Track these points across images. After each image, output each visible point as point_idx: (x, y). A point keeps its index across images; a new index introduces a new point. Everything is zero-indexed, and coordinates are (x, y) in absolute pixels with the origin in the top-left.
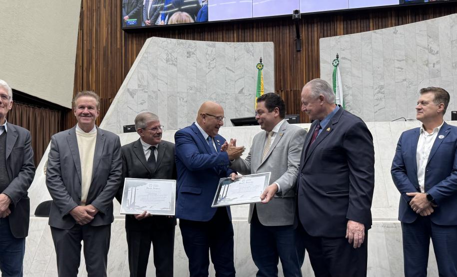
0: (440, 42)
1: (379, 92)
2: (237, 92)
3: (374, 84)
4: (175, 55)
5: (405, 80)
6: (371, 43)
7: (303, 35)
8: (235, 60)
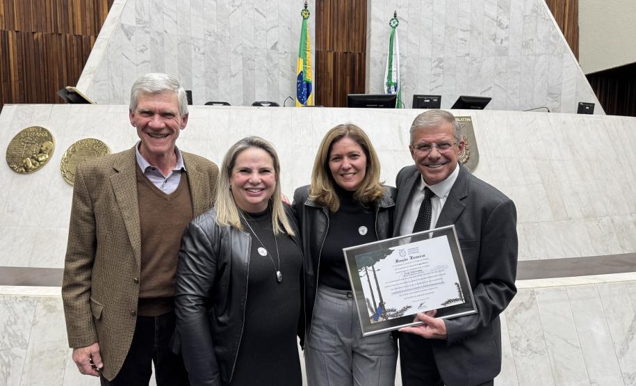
0: (511, 15)
1: (437, 66)
2: (269, 46)
3: (432, 55)
5: (468, 55)
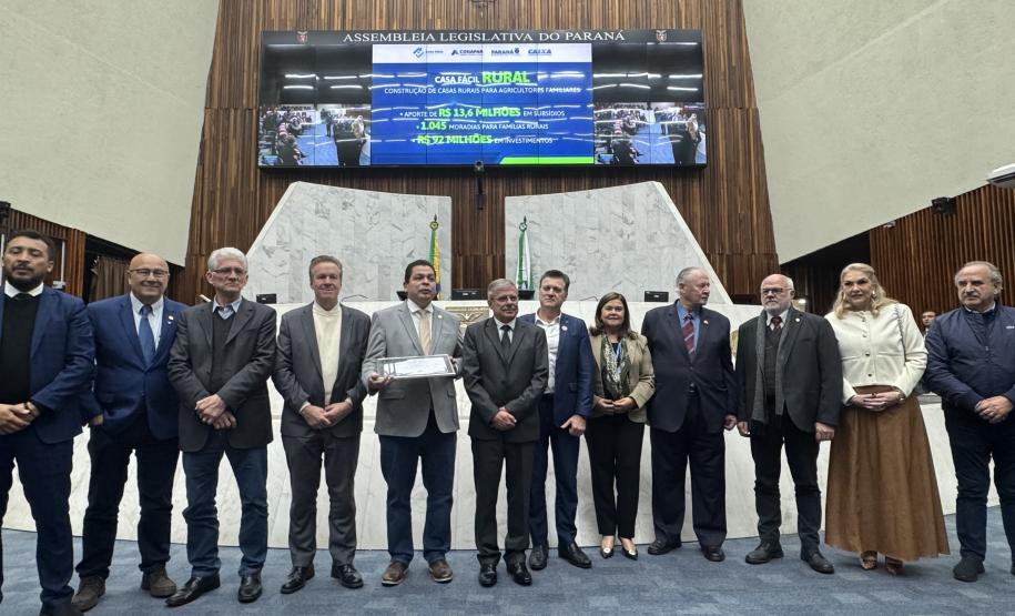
0: (636, 211)
1: (570, 264)
2: (405, 255)
3: (565, 253)
4: (327, 205)
6: (562, 206)
7: (486, 191)
8: (404, 215)
